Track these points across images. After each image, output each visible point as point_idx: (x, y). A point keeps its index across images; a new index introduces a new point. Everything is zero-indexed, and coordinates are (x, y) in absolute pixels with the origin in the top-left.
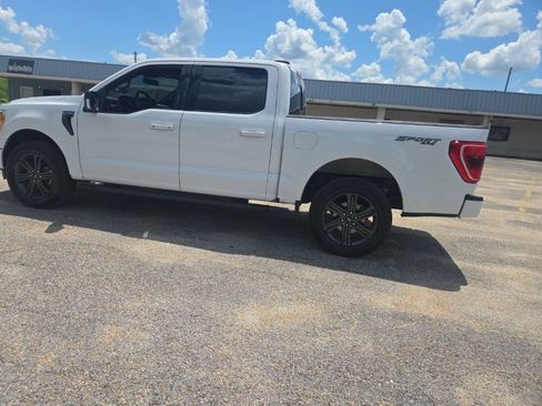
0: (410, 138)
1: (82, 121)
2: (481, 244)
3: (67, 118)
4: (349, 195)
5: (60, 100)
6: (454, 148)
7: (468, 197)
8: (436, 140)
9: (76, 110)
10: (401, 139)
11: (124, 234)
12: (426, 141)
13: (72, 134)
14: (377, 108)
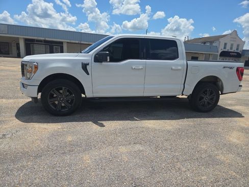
0: (227, 67)
1: (94, 67)
3: (85, 66)
6: (238, 69)
7: (240, 86)
8: (233, 68)
9: (90, 62)
10: (224, 67)
12: (231, 68)
13: (88, 74)
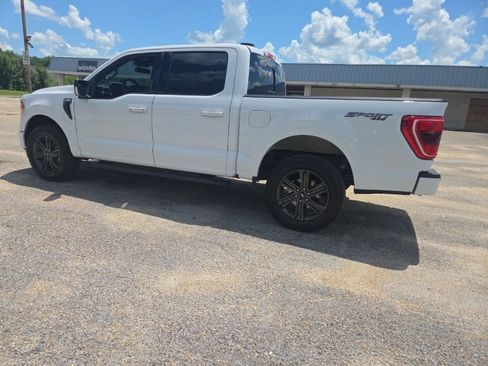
0: (361, 114)
1: (78, 105)
2: (460, 224)
4: (301, 172)
5: (63, 89)
6: (406, 122)
7: (423, 174)
8: (387, 116)
9: (73, 97)
10: (351, 115)
11: (106, 205)
12: (377, 117)
13: (71, 118)
14: (402, 90)
